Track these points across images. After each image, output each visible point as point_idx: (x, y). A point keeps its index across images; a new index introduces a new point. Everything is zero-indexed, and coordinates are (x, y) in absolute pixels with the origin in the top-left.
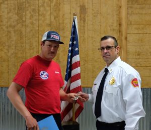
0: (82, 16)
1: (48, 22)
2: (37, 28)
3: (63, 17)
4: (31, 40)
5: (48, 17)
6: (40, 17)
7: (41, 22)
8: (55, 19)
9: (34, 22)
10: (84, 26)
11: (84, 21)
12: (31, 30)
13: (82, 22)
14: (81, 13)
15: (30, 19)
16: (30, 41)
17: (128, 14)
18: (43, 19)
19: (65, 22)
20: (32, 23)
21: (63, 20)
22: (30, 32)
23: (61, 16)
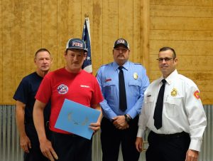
0: (96, 17)
1: (53, 23)
2: (40, 31)
3: (72, 18)
4: (32, 45)
5: (53, 18)
6: (44, 18)
7: (44, 23)
8: (62, 20)
9: (36, 23)
10: (98, 30)
11: (98, 24)
12: (32, 33)
13: (96, 24)
14: (94, 14)
15: (31, 19)
16: (31, 48)
17: (151, 16)
18: (47, 20)
19: (75, 24)
20: (33, 25)
21: (73, 22)
22: (30, 36)
23: (70, 16)
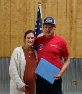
0: (44, 4)
1: (18, 8)
2: (10, 13)
3: (29, 4)
4: (5, 21)
5: (18, 4)
6: (12, 4)
7: (12, 8)
8: (23, 6)
9: (8, 8)
10: (45, 12)
11: (45, 8)
12: (5, 14)
13: (44, 9)
14: (43, 2)
15: (4, 5)
16: (4, 23)
18: (14, 5)
19: (31, 8)
20: (6, 9)
21: (30, 7)
22: (4, 16)
23: (28, 4)
